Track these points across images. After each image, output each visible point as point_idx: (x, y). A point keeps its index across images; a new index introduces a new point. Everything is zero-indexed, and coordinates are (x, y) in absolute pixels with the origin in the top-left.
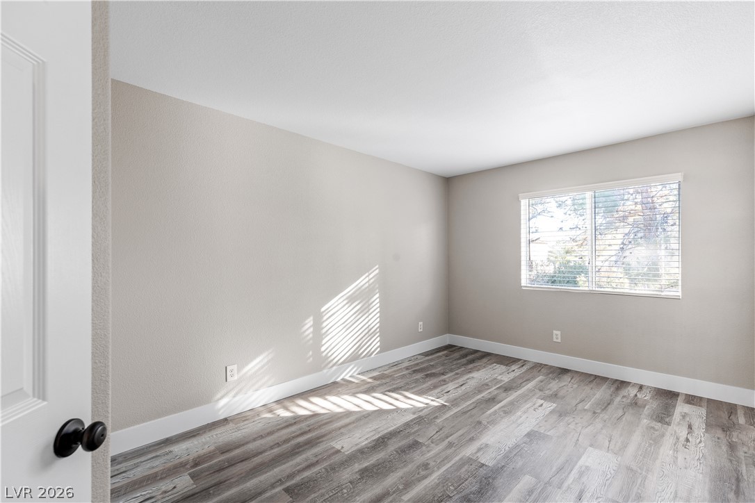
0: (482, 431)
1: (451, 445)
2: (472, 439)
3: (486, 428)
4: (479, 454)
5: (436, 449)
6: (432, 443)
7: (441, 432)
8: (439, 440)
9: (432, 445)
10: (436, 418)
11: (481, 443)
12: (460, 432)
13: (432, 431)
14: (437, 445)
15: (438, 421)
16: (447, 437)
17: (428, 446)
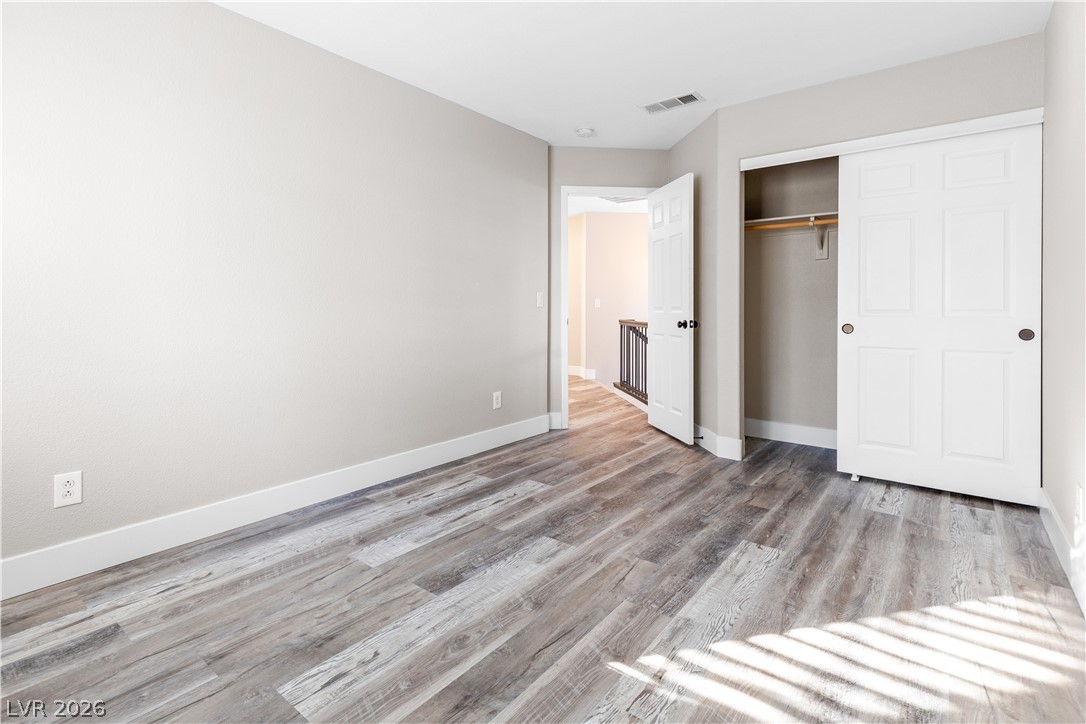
0: (540, 585)
1: (597, 559)
2: (561, 570)
3: (528, 595)
4: (556, 549)
5: (619, 552)
6: (627, 561)
7: (616, 580)
8: (616, 566)
9: (626, 557)
10: (633, 612)
11: (548, 565)
12: (580, 581)
13: (633, 581)
14: (619, 558)
15: (626, 604)
16: (604, 570)
17: (633, 556)
